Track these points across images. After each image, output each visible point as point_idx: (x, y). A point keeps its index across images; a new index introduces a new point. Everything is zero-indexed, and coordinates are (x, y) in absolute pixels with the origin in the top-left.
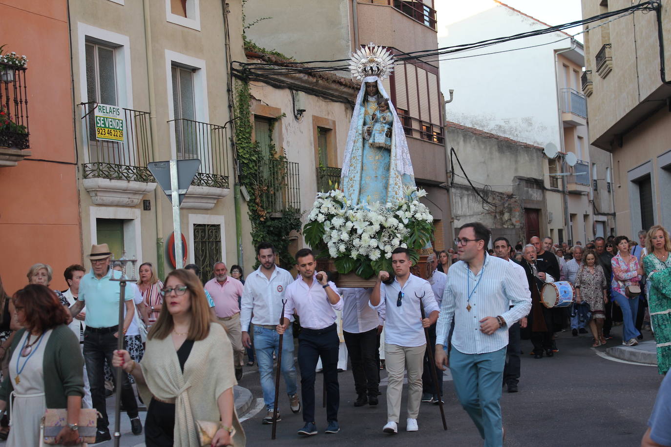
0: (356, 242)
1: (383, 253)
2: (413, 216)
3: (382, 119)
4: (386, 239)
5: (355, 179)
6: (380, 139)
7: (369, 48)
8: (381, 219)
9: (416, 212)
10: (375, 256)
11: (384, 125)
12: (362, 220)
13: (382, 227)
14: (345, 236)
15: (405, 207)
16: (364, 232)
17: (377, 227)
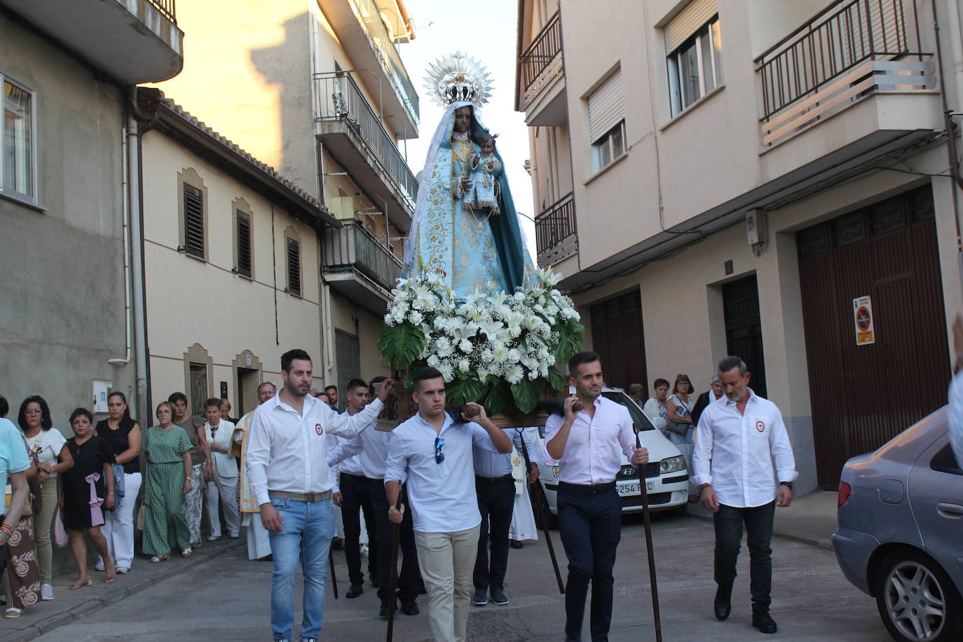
0: (486, 355)
1: (527, 370)
2: (559, 313)
3: (486, 166)
5: (443, 259)
10: (515, 376)
12: (491, 319)
13: (525, 331)
14: (467, 346)
15: (542, 300)
16: (496, 338)
17: (517, 331)
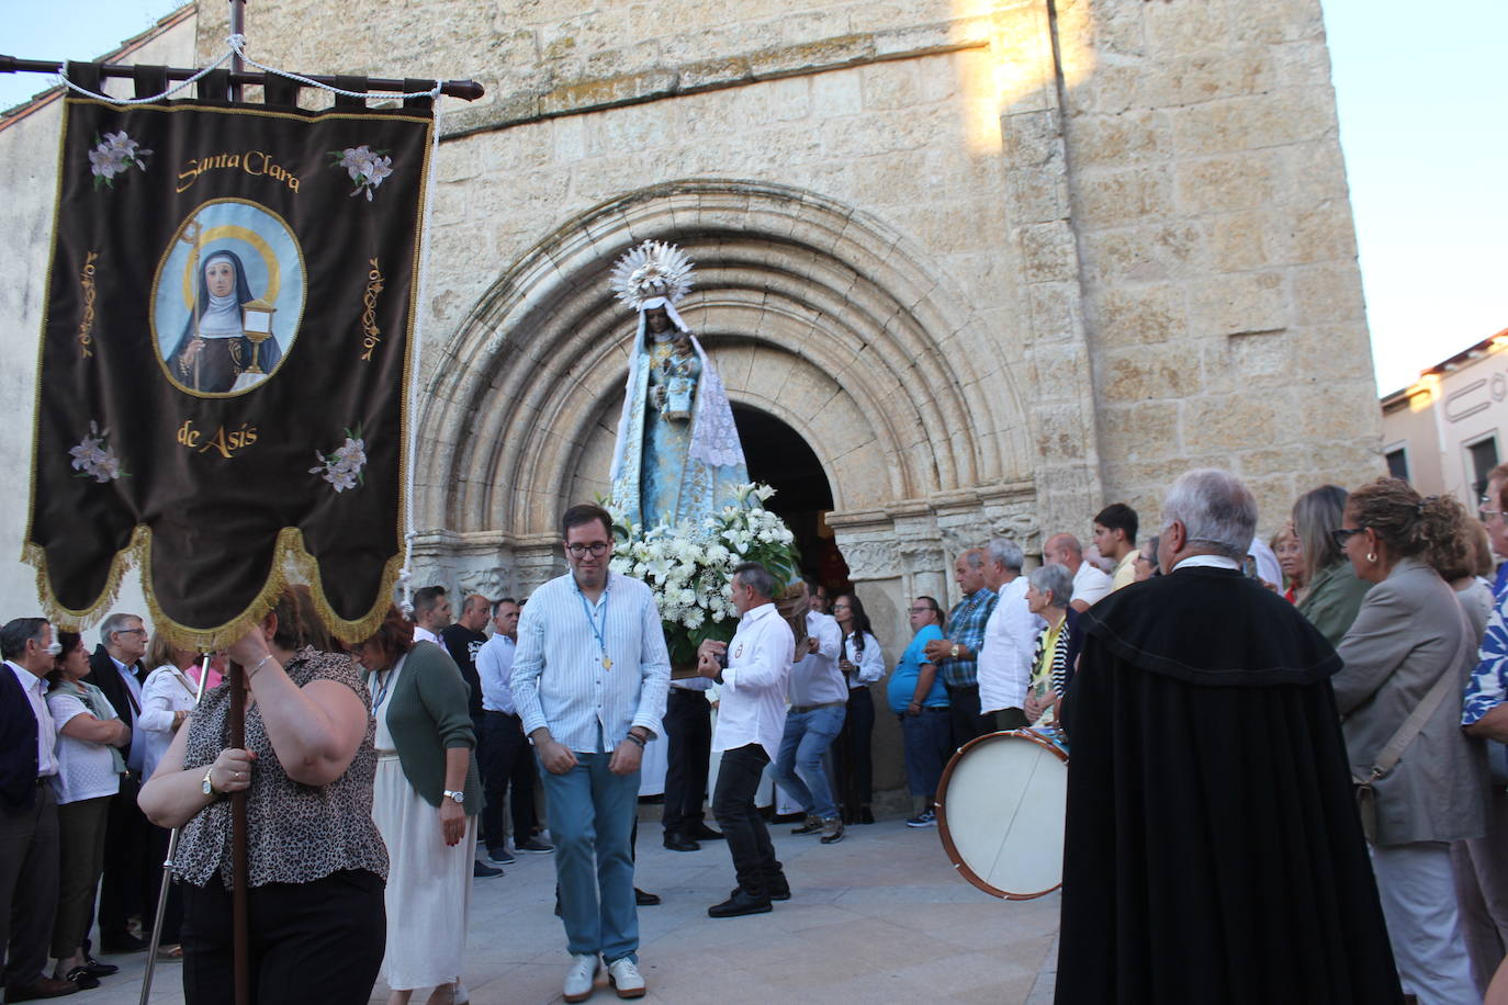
1: (709, 612)
2: (755, 538)
3: (680, 370)
4: (709, 588)
6: (678, 405)
7: (644, 250)
8: (696, 551)
9: (759, 530)
10: (694, 621)
11: (686, 379)
12: (661, 557)
13: (700, 567)
15: (738, 524)
16: (667, 578)
17: (688, 568)
